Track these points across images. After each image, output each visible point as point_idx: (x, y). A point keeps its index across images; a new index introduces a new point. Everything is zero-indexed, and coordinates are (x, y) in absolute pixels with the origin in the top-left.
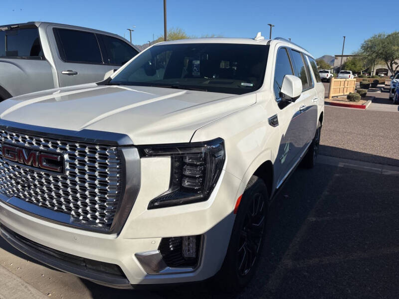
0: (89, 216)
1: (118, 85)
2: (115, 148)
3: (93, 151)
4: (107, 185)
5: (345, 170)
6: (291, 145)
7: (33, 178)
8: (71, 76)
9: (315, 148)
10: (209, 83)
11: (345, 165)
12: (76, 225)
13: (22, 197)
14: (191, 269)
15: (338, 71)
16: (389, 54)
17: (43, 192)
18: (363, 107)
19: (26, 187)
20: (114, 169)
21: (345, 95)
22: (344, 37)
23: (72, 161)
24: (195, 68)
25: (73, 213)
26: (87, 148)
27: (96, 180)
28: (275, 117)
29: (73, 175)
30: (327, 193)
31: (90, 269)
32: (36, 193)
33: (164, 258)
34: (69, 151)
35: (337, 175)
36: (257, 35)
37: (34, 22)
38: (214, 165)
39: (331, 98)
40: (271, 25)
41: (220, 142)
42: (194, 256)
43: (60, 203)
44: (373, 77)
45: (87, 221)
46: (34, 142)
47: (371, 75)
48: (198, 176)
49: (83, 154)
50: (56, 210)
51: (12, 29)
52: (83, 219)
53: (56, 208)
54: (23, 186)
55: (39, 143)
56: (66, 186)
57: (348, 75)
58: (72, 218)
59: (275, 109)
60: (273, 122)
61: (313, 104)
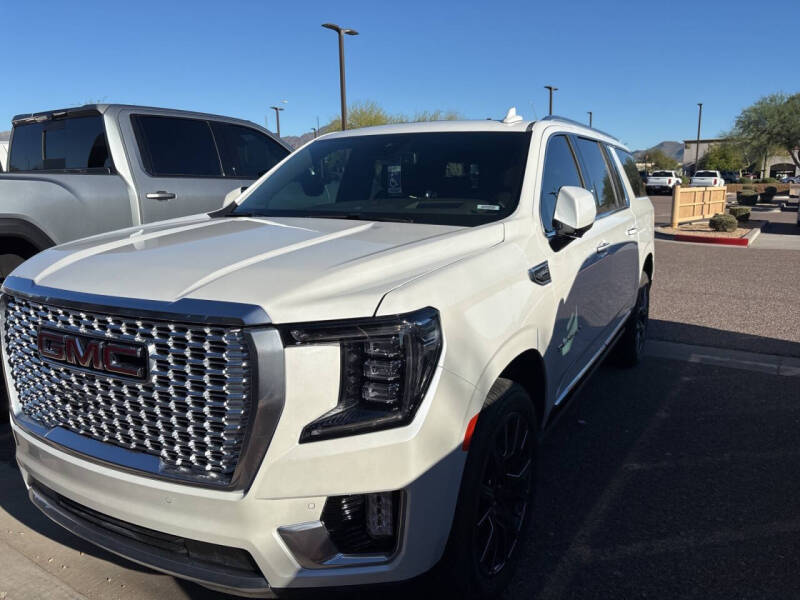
0: (193, 458)
1: (249, 216)
2: (238, 330)
3: (200, 337)
4: (224, 400)
5: (704, 369)
6: (581, 319)
7: (94, 390)
8: (164, 202)
9: (638, 327)
10: (418, 206)
11: (703, 359)
12: (170, 475)
13: (74, 427)
14: (383, 558)
15: (692, 172)
16: (794, 134)
17: (110, 415)
18: (743, 242)
19: (80, 407)
20: (237, 370)
21: (706, 220)
22: (701, 105)
23: (161, 357)
24: (392, 180)
25: (164, 453)
26: (188, 332)
27: (204, 390)
28: (544, 266)
29: (163, 381)
30: (663, 415)
31: (195, 559)
32: (99, 419)
33: (332, 536)
34: (157, 338)
35: (687, 379)
36: (507, 112)
37: (95, 106)
38: (420, 358)
39: (676, 227)
40: (550, 89)
41: (431, 315)
42: (389, 533)
43: (141, 436)
44: (764, 181)
45: (190, 467)
46: (95, 326)
47: (762, 177)
48: (392, 379)
49: (181, 343)
50: (134, 449)
51: (54, 119)
52: (182, 465)
53: (133, 445)
54: (75, 407)
55: (104, 325)
56: (151, 402)
57: (712, 179)
58: (163, 464)
59: (542, 251)
60: (540, 275)
61: (628, 240)
